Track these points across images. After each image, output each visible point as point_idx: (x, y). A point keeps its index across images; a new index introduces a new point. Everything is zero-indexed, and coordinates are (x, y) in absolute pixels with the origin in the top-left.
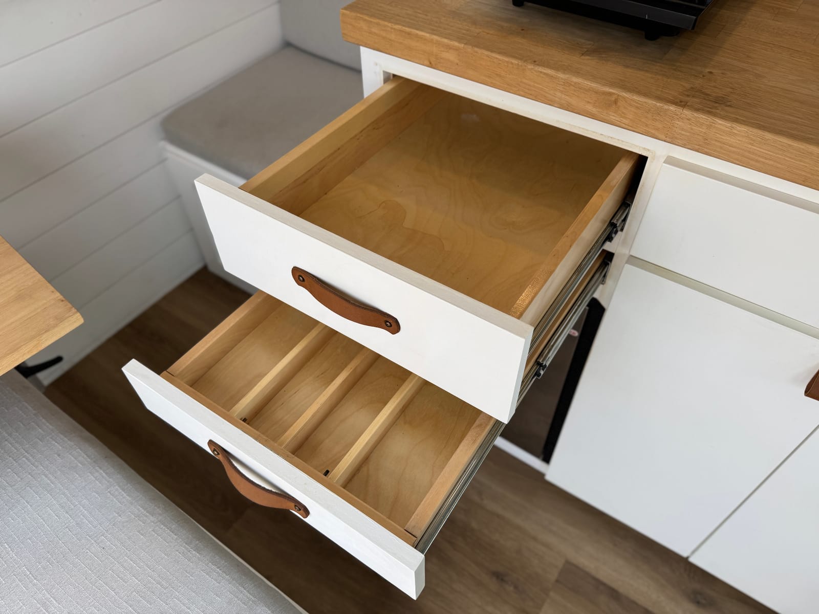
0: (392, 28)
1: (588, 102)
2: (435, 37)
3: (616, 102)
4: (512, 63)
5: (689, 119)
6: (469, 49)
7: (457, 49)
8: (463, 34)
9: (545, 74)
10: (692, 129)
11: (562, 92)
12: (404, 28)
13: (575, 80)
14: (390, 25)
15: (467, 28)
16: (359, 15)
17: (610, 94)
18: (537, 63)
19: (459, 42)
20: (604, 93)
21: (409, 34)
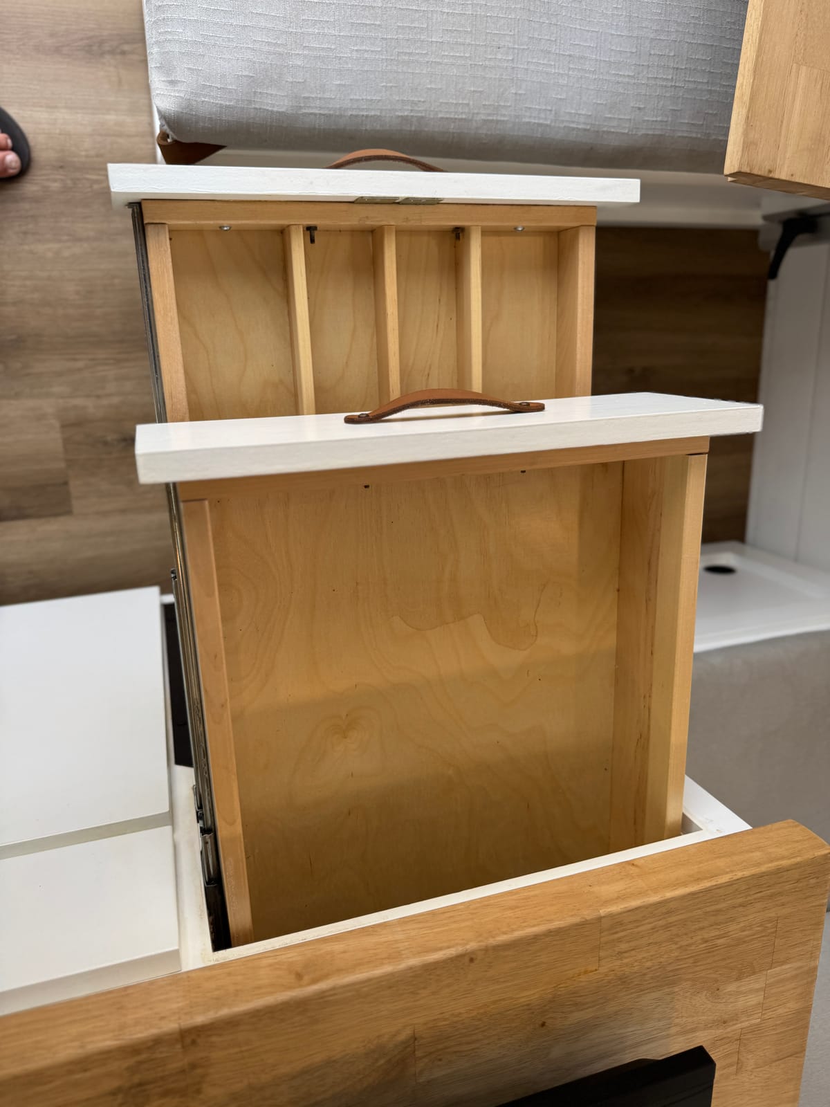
0: (732, 871)
1: (344, 952)
2: (654, 898)
3: (299, 976)
4: (505, 933)
5: (162, 1018)
6: (588, 914)
7: (607, 902)
8: (619, 940)
9: (441, 949)
10: (151, 1009)
11: (396, 941)
12: (713, 883)
13: (387, 969)
14: (740, 875)
15: (625, 961)
16: (799, 859)
17: (315, 981)
18: (467, 959)
19: (611, 916)
20: (326, 976)
21: (698, 880)
